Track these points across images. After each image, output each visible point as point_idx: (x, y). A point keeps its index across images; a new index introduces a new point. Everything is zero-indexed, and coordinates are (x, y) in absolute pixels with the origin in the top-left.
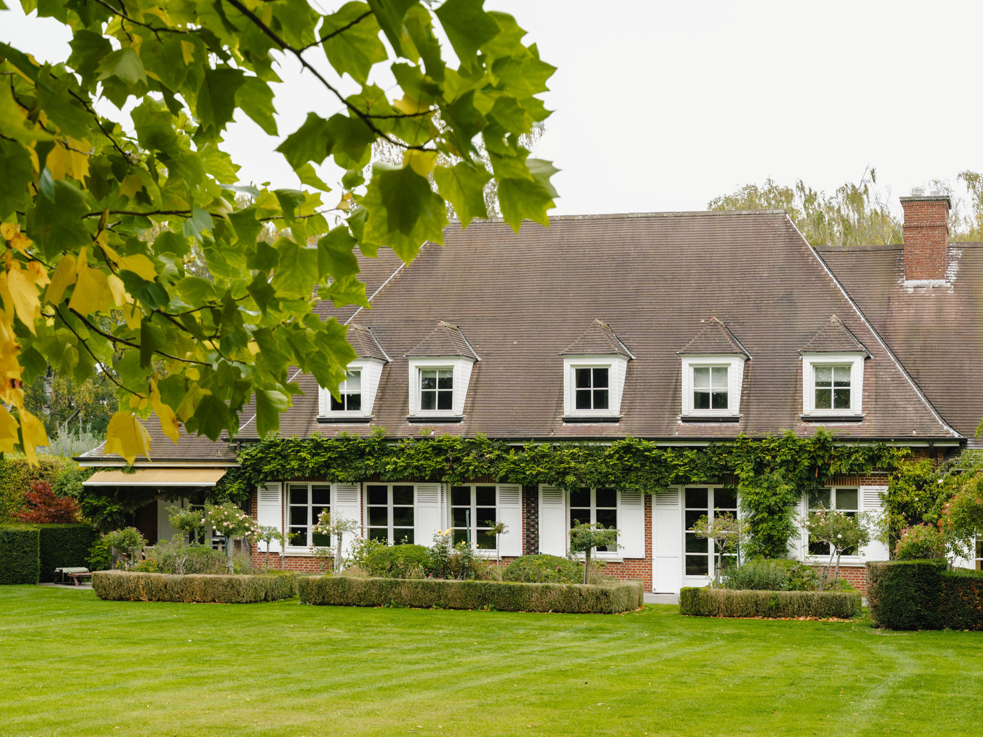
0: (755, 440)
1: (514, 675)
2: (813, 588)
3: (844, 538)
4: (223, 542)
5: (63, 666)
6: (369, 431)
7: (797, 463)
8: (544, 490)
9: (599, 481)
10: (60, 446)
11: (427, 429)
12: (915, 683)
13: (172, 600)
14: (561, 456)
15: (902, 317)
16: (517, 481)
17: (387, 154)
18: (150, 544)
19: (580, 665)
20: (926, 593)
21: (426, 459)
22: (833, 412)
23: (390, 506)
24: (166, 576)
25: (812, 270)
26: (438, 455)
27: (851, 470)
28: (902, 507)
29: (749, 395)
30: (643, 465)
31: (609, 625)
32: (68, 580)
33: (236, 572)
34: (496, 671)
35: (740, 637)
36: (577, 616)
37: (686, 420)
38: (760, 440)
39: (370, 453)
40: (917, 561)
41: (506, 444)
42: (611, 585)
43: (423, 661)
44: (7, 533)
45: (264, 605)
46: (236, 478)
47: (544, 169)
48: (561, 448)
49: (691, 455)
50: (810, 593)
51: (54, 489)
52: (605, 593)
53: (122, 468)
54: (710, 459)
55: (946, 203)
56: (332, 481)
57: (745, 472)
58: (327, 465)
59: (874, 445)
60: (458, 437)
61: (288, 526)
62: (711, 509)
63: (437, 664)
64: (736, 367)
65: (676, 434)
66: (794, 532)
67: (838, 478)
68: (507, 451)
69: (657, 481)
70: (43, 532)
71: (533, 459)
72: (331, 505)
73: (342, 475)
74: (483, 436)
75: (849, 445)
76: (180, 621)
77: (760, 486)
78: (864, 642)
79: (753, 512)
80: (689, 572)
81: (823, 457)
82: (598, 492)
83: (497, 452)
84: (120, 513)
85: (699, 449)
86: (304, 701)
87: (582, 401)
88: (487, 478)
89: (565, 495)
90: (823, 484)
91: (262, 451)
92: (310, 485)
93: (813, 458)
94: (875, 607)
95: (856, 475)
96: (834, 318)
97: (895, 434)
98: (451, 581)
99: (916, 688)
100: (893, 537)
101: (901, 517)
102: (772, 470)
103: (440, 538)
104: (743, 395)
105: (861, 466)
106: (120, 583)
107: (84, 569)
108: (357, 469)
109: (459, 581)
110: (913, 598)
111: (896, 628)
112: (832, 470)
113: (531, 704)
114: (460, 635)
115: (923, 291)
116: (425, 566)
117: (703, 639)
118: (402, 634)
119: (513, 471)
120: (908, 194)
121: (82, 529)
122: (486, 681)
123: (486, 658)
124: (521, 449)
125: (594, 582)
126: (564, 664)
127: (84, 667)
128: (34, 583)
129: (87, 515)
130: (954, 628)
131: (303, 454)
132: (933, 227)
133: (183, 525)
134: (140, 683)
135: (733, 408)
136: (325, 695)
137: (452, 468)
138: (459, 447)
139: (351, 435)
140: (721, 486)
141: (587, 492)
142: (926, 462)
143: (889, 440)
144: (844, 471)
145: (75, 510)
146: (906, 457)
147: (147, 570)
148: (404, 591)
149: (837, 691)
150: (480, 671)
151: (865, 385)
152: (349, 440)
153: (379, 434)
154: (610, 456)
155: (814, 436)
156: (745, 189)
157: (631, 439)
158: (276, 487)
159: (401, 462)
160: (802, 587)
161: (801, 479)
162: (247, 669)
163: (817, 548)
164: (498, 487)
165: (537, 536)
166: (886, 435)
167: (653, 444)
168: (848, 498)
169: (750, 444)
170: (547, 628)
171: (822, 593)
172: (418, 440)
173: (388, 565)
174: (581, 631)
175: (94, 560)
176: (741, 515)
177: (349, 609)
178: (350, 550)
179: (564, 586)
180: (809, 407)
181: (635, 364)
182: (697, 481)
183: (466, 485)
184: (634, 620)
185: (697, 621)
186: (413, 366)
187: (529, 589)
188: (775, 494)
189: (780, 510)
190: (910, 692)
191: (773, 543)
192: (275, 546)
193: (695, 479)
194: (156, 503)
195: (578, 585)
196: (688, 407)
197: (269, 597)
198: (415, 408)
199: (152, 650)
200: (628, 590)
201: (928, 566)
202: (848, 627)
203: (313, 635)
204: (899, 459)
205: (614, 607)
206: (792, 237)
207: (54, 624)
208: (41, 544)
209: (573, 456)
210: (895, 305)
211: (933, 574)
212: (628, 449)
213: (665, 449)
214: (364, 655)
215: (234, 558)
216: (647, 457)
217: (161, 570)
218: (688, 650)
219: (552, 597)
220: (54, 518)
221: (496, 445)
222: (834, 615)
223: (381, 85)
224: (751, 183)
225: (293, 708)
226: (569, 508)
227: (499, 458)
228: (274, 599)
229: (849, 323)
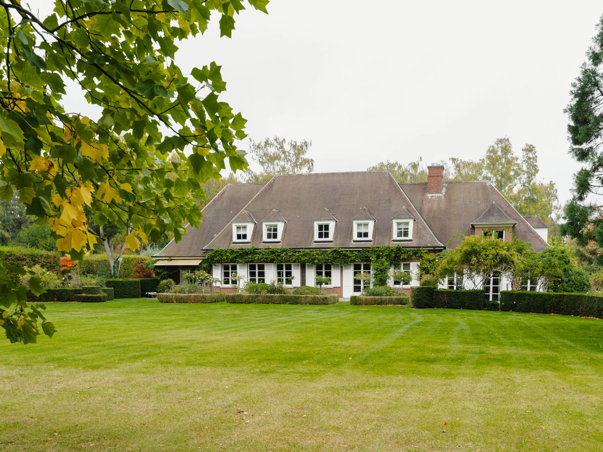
0: (377, 248)
1: (290, 324)
2: (393, 295)
3: (404, 279)
4: (201, 283)
5: (143, 323)
6: (249, 246)
7: (390, 255)
8: (308, 265)
9: (325, 262)
10: (148, 253)
11: (269, 245)
12: (419, 324)
13: (184, 302)
14: (313, 254)
15: (426, 207)
16: (299, 262)
17: (259, 153)
18: (177, 284)
19: (313, 320)
20: (429, 296)
21: (268, 255)
22: (403, 238)
23: (257, 271)
24: (182, 295)
25: (397, 191)
26: (272, 254)
27: (408, 257)
28: (424, 269)
29: (375, 233)
30: (340, 256)
31: (326, 308)
32: (150, 296)
33: (205, 293)
34: (285, 322)
35: (368, 311)
36: (316, 306)
37: (354, 241)
38: (378, 248)
39: (250, 254)
40: (427, 286)
41: (295, 250)
42: (328, 296)
43: (262, 320)
44: (129, 281)
45: (214, 303)
46: (205, 262)
47: (243, 153)
48: (313, 251)
49: (356, 253)
50: (392, 297)
51: (144, 267)
52: (326, 298)
53: (167, 260)
54: (362, 254)
55: (442, 168)
56: (237, 263)
57: (373, 258)
58: (236, 258)
59: (416, 249)
60: (279, 248)
61: (223, 278)
62: (362, 270)
63: (266, 321)
64: (371, 224)
65: (351, 246)
66: (389, 278)
67: (404, 260)
68: (295, 252)
69: (345, 261)
70: (141, 281)
71: (304, 255)
72: (237, 271)
73: (241, 261)
74: (288, 247)
75: (408, 249)
76: (185, 309)
77: (378, 263)
78: (408, 312)
79: (376, 271)
80: (355, 291)
81: (399, 253)
82: (326, 266)
83: (292, 253)
84: (167, 274)
85: (359, 251)
86: (219, 332)
87: (320, 235)
88: (289, 261)
89: (315, 267)
90: (399, 262)
91: (214, 253)
92: (230, 264)
93: (396, 253)
94: (413, 301)
95: (410, 259)
96: (404, 207)
97: (423, 245)
98: (276, 295)
99: (419, 325)
100: (420, 278)
101: (424, 272)
102: (382, 257)
103: (272, 281)
104: (373, 233)
105: (411, 256)
106: (166, 297)
107: (156, 293)
108: (246, 259)
109: (278, 295)
110: (425, 298)
111: (419, 308)
112: (402, 257)
113: (293, 332)
114: (277, 312)
115: (433, 198)
116: (267, 290)
117: (356, 312)
118: (258, 312)
119: (297, 259)
120: (430, 165)
121: (154, 280)
122: (280, 325)
123: (284, 319)
124: (300, 251)
125: (322, 294)
126: (307, 320)
127: (150, 323)
128: (139, 298)
129: (156, 275)
130: (438, 307)
131: (228, 254)
132: (438, 176)
133: (188, 277)
134: (167, 327)
135: (370, 237)
136: (227, 330)
137: (277, 258)
138: (279, 251)
139: (243, 248)
140: (365, 263)
141: (322, 265)
142: (432, 254)
143: (420, 247)
144: (406, 257)
145: (152, 274)
146: (426, 253)
147: (175, 293)
148: (260, 298)
149: (393, 327)
150: (279, 322)
151: (413, 229)
152: (243, 249)
153: (253, 247)
154: (329, 254)
155: (396, 246)
156: (379, 164)
157: (336, 248)
158: (219, 265)
159: (260, 256)
160: (390, 295)
161: (392, 260)
162: (203, 323)
163: (396, 283)
164: (292, 264)
165: (305, 280)
166: (420, 246)
167: (343, 250)
168: (407, 266)
169: (375, 249)
170: (306, 309)
171: (396, 297)
172: (266, 249)
173: (255, 290)
174: (317, 310)
175: (159, 290)
176: (372, 272)
177: (242, 304)
178: (243, 285)
179: (313, 296)
180: (395, 237)
181: (338, 223)
182: (358, 261)
183: (282, 264)
184: (335, 307)
185: (355, 306)
186: (264, 224)
187: (301, 297)
188: (383, 265)
189: (385, 271)
190: (417, 327)
191: (382, 281)
192: (218, 284)
193: (357, 261)
194: (179, 271)
195: (317, 296)
196: (355, 237)
197: (216, 301)
198: (265, 238)
199: (174, 318)
200: (334, 297)
201: (430, 288)
202: (404, 308)
203: (229, 313)
204: (424, 253)
205: (329, 302)
206: (391, 180)
207: (144, 310)
208: (141, 285)
209: (317, 254)
210: (424, 203)
211: (432, 290)
212: (335, 251)
213: (347, 251)
214: (243, 318)
215: (204, 289)
216: (341, 254)
217: (180, 293)
218: (350, 315)
219: (309, 299)
220: (145, 276)
221: (292, 250)
222: (400, 304)
223: (189, 126)
224: (382, 162)
225: (215, 334)
226: (316, 271)
227: (292, 254)
228: (218, 302)
229: (409, 209)
